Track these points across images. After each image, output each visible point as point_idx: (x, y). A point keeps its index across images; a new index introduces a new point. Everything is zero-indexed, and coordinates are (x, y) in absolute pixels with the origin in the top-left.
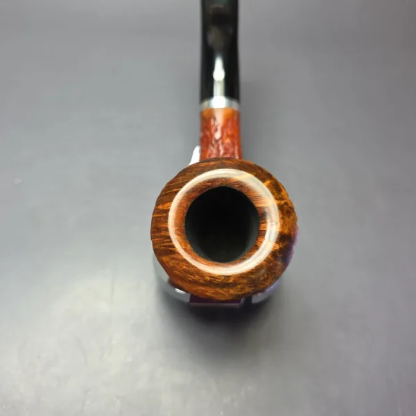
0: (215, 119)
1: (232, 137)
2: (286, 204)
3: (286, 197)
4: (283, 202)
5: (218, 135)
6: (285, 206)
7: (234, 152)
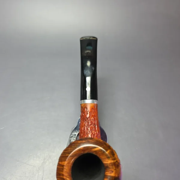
0: (87, 108)
1: (94, 116)
2: (117, 161)
3: (117, 158)
4: (115, 161)
5: (88, 116)
6: (116, 163)
7: (95, 123)
